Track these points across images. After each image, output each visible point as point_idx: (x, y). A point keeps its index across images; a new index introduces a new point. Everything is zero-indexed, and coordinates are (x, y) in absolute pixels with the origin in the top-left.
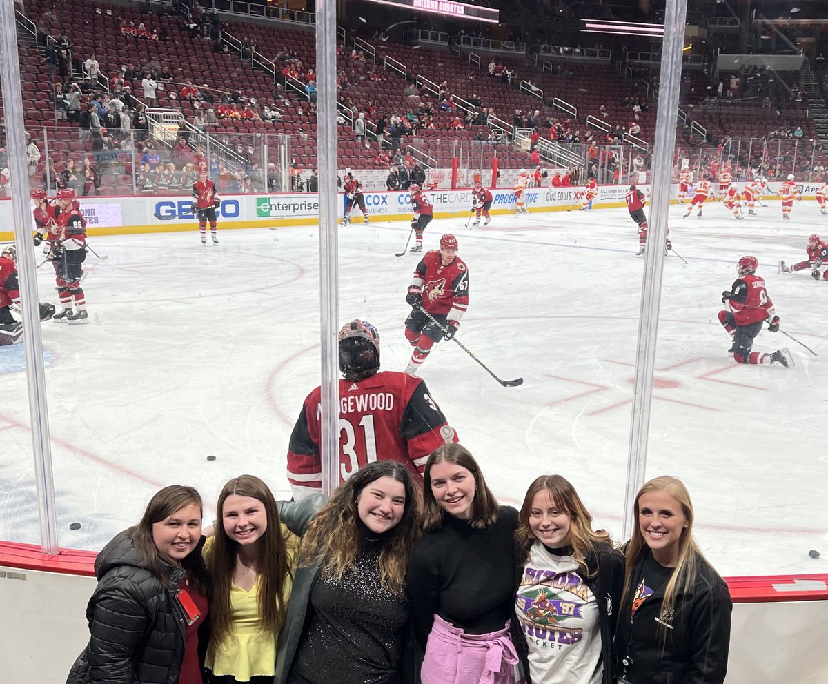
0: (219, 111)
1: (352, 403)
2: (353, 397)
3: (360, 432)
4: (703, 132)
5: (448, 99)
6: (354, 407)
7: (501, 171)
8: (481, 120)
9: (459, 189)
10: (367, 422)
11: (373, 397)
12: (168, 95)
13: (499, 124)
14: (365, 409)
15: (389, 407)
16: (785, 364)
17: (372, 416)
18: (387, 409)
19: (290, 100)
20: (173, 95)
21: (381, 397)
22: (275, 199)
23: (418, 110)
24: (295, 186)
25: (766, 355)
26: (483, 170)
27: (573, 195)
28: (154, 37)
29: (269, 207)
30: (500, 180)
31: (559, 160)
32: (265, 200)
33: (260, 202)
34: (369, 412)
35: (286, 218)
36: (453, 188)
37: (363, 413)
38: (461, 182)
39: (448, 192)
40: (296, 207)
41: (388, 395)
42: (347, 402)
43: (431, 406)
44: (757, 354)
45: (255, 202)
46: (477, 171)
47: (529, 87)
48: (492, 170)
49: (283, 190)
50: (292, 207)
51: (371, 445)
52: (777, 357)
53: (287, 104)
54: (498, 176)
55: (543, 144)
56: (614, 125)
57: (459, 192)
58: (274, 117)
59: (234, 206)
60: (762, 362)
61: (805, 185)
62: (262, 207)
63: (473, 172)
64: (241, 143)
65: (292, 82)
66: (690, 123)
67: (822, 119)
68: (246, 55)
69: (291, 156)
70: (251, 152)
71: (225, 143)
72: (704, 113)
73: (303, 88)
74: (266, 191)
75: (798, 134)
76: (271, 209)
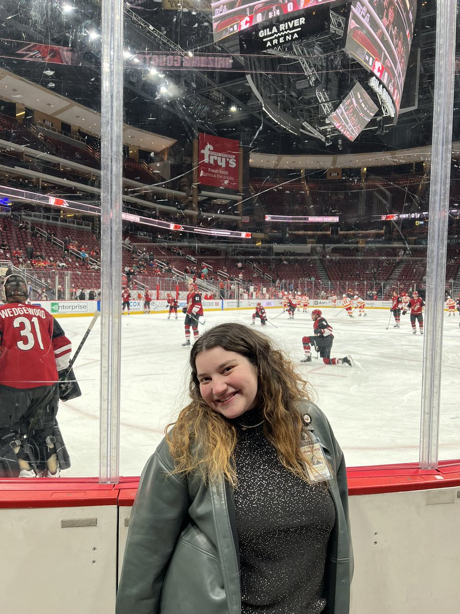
0: (33, 262)
4: (270, 278)
5: (153, 261)
7: (180, 292)
8: (169, 270)
9: (160, 300)
12: (5, 255)
13: (177, 272)
16: (350, 364)
19: (72, 259)
20: (8, 255)
22: (61, 303)
23: (138, 265)
24: (73, 297)
25: (340, 359)
26: (172, 292)
27: (214, 304)
29: (57, 307)
30: (180, 297)
31: (207, 289)
32: (56, 304)
33: (53, 305)
35: (67, 313)
36: (158, 299)
38: (161, 297)
39: (155, 301)
40: (73, 307)
44: (335, 359)
45: (50, 305)
46: (169, 292)
47: (191, 258)
48: (176, 292)
49: (66, 299)
50: (71, 307)
52: (346, 360)
53: (70, 260)
54: (179, 294)
55: (198, 281)
56: (230, 275)
57: (161, 301)
58: (63, 266)
60: (338, 362)
61: (319, 301)
62: (54, 307)
63: (166, 292)
64: (44, 277)
65: (73, 251)
66: (263, 274)
67: (322, 273)
68: (49, 239)
69: (71, 283)
70: (49, 281)
71: (35, 277)
72: (270, 270)
73: (79, 254)
74: (57, 299)
75: (313, 279)
76: (59, 308)
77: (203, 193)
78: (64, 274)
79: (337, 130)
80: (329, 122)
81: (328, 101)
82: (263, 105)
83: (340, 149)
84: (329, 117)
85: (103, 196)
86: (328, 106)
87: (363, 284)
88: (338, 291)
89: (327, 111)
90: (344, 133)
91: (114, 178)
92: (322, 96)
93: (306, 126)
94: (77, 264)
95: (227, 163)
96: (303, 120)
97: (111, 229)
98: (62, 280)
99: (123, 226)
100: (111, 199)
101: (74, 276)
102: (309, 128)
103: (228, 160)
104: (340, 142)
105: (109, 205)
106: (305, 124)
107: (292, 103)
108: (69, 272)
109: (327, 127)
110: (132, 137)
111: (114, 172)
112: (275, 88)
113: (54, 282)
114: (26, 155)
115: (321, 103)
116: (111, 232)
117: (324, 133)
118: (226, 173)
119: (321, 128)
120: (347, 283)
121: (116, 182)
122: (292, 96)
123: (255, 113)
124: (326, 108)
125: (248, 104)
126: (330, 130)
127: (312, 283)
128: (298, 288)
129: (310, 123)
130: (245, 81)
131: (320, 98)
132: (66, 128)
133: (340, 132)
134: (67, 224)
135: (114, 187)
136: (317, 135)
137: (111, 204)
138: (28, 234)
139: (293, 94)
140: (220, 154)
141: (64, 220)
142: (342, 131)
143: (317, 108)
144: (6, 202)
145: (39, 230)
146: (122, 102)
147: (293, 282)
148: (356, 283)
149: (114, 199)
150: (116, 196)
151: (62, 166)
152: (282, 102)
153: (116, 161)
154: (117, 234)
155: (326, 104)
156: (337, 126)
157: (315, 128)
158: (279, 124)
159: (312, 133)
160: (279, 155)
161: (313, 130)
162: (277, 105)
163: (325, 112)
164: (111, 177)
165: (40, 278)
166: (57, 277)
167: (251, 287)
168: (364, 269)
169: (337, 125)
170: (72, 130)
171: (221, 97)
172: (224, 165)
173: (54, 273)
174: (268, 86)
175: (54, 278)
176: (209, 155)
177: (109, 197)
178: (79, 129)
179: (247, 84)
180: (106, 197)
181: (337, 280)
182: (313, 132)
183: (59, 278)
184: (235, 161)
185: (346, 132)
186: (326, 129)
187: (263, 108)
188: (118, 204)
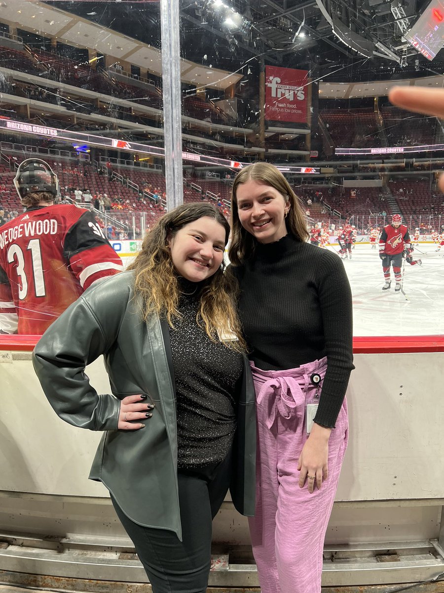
1: (21, 230)
2: (22, 225)
3: (28, 255)
4: (340, 215)
6: (23, 232)
10: (35, 246)
11: (40, 224)
14: (32, 234)
15: (53, 231)
17: (38, 240)
18: (52, 233)
19: (146, 201)
21: (46, 223)
28: (81, 174)
29: (136, 246)
32: (134, 243)
33: (131, 244)
34: (36, 237)
37: (31, 238)
41: (52, 221)
42: (17, 230)
43: (94, 232)
45: (129, 244)
51: (37, 266)
53: (145, 203)
59: (119, 246)
62: (132, 246)
64: (122, 219)
65: (147, 193)
66: (332, 210)
67: (394, 207)
68: (125, 183)
69: (147, 223)
70: (127, 223)
71: (114, 218)
72: (339, 206)
73: (152, 196)
74: (134, 238)
75: (384, 214)
76: (137, 247)
77: (270, 128)
78: (139, 215)
79: (414, 49)
80: (406, 41)
81: (405, 17)
82: (333, 28)
83: (417, 70)
84: (405, 35)
85: (165, 98)
86: (405, 23)
87: (438, 218)
88: (410, 226)
89: (404, 28)
90: (422, 52)
91: (173, 81)
92: (398, 12)
93: (379, 47)
94: (151, 206)
95: (295, 95)
96: (376, 41)
97: (172, 127)
98: (138, 220)
99: (182, 125)
100: (172, 100)
101: (148, 217)
102: (383, 48)
103: (296, 92)
104: (417, 62)
105: (170, 106)
106: (378, 45)
107: (365, 23)
108: (144, 213)
109: (402, 47)
110: (199, 75)
111: (173, 76)
112: (346, 7)
113: (131, 223)
114: (100, 101)
115: (397, 20)
116: (172, 130)
117: (399, 53)
118: (294, 106)
119: (396, 48)
120: (420, 217)
121: (175, 84)
122: (364, 14)
123: (325, 38)
124: (402, 25)
125: (318, 29)
126: (406, 49)
127: (383, 218)
128: (368, 223)
129: (384, 44)
130: (315, 3)
131: (396, 14)
132: (135, 70)
133: (417, 51)
134: (141, 168)
135: (174, 90)
136: (392, 56)
137: (172, 105)
138: (106, 179)
139: (366, 12)
140: (288, 86)
141: (137, 164)
142: (420, 49)
143: (393, 25)
144: (84, 149)
145: (116, 175)
146: (178, 10)
147: (363, 217)
148: (430, 217)
149: (174, 100)
150: (176, 97)
151: (134, 110)
152: (353, 22)
153: (175, 66)
154: (177, 132)
155: (402, 21)
156: (413, 45)
157: (389, 49)
158: (350, 47)
159: (386, 55)
160: (351, 83)
161: (387, 51)
162: (349, 27)
163: (402, 30)
164: (171, 80)
165: (119, 219)
166: (134, 217)
167: (319, 223)
168: (439, 202)
169: (414, 43)
170: (141, 73)
171: (289, 24)
172: (292, 99)
173: (131, 214)
174: (339, 5)
175: (131, 219)
176: (277, 89)
177: (170, 98)
178: (148, 72)
179: (316, 7)
180: (167, 98)
181: (410, 214)
182: (388, 54)
183: (136, 219)
184: (303, 92)
185: (423, 50)
186: (402, 49)
187: (333, 31)
188: (177, 104)
